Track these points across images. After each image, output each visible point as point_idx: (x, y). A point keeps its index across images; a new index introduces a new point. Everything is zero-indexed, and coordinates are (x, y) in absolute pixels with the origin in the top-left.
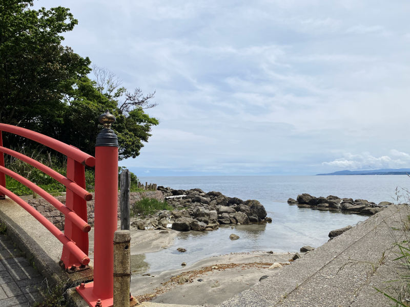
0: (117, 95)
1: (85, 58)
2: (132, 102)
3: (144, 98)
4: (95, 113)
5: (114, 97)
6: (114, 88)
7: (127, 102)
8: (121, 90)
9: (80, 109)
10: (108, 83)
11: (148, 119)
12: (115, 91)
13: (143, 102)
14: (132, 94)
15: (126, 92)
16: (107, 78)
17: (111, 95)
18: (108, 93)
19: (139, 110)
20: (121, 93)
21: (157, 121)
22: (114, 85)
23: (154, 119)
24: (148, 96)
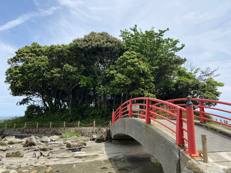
0: (195, 72)
1: (184, 59)
2: (204, 75)
3: (212, 72)
4: (191, 84)
5: (194, 73)
6: (194, 69)
7: (202, 75)
8: (197, 70)
9: (184, 83)
10: (190, 66)
11: (218, 83)
12: (194, 70)
13: (211, 74)
14: (204, 70)
15: (201, 70)
16: (189, 65)
17: (192, 73)
18: (191, 72)
19: (210, 79)
20: (198, 71)
21: (223, 84)
22: (194, 67)
23: (221, 83)
24: (214, 70)
